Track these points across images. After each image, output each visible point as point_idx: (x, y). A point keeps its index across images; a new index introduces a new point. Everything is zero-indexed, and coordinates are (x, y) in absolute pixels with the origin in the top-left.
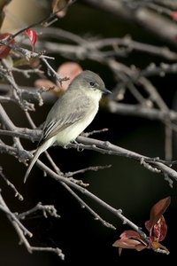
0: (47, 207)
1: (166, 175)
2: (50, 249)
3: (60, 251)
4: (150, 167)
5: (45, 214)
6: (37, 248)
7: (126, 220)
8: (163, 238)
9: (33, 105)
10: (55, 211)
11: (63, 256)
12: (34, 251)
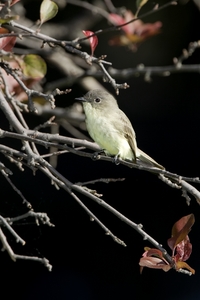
0: (40, 214)
1: (184, 191)
2: (36, 258)
3: (47, 261)
4: (170, 182)
5: (37, 221)
6: (22, 257)
7: (147, 236)
8: (187, 258)
9: (26, 106)
10: (48, 219)
11: (51, 267)
12: (18, 259)
